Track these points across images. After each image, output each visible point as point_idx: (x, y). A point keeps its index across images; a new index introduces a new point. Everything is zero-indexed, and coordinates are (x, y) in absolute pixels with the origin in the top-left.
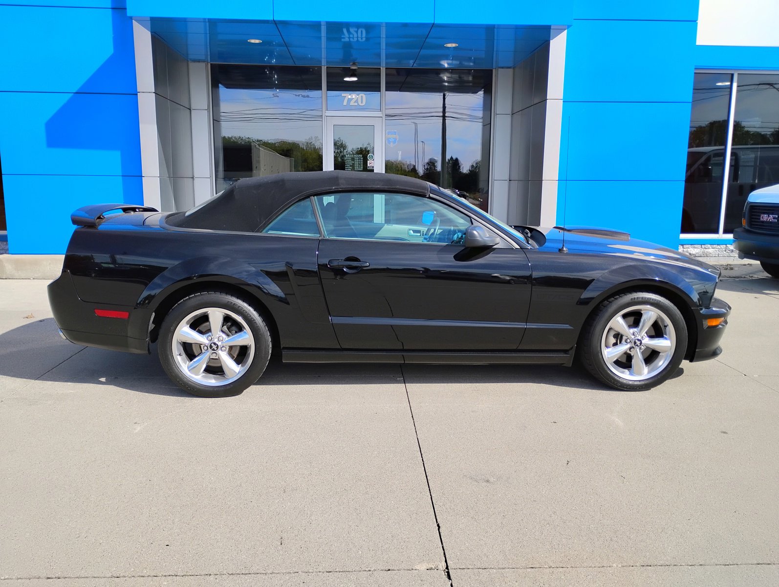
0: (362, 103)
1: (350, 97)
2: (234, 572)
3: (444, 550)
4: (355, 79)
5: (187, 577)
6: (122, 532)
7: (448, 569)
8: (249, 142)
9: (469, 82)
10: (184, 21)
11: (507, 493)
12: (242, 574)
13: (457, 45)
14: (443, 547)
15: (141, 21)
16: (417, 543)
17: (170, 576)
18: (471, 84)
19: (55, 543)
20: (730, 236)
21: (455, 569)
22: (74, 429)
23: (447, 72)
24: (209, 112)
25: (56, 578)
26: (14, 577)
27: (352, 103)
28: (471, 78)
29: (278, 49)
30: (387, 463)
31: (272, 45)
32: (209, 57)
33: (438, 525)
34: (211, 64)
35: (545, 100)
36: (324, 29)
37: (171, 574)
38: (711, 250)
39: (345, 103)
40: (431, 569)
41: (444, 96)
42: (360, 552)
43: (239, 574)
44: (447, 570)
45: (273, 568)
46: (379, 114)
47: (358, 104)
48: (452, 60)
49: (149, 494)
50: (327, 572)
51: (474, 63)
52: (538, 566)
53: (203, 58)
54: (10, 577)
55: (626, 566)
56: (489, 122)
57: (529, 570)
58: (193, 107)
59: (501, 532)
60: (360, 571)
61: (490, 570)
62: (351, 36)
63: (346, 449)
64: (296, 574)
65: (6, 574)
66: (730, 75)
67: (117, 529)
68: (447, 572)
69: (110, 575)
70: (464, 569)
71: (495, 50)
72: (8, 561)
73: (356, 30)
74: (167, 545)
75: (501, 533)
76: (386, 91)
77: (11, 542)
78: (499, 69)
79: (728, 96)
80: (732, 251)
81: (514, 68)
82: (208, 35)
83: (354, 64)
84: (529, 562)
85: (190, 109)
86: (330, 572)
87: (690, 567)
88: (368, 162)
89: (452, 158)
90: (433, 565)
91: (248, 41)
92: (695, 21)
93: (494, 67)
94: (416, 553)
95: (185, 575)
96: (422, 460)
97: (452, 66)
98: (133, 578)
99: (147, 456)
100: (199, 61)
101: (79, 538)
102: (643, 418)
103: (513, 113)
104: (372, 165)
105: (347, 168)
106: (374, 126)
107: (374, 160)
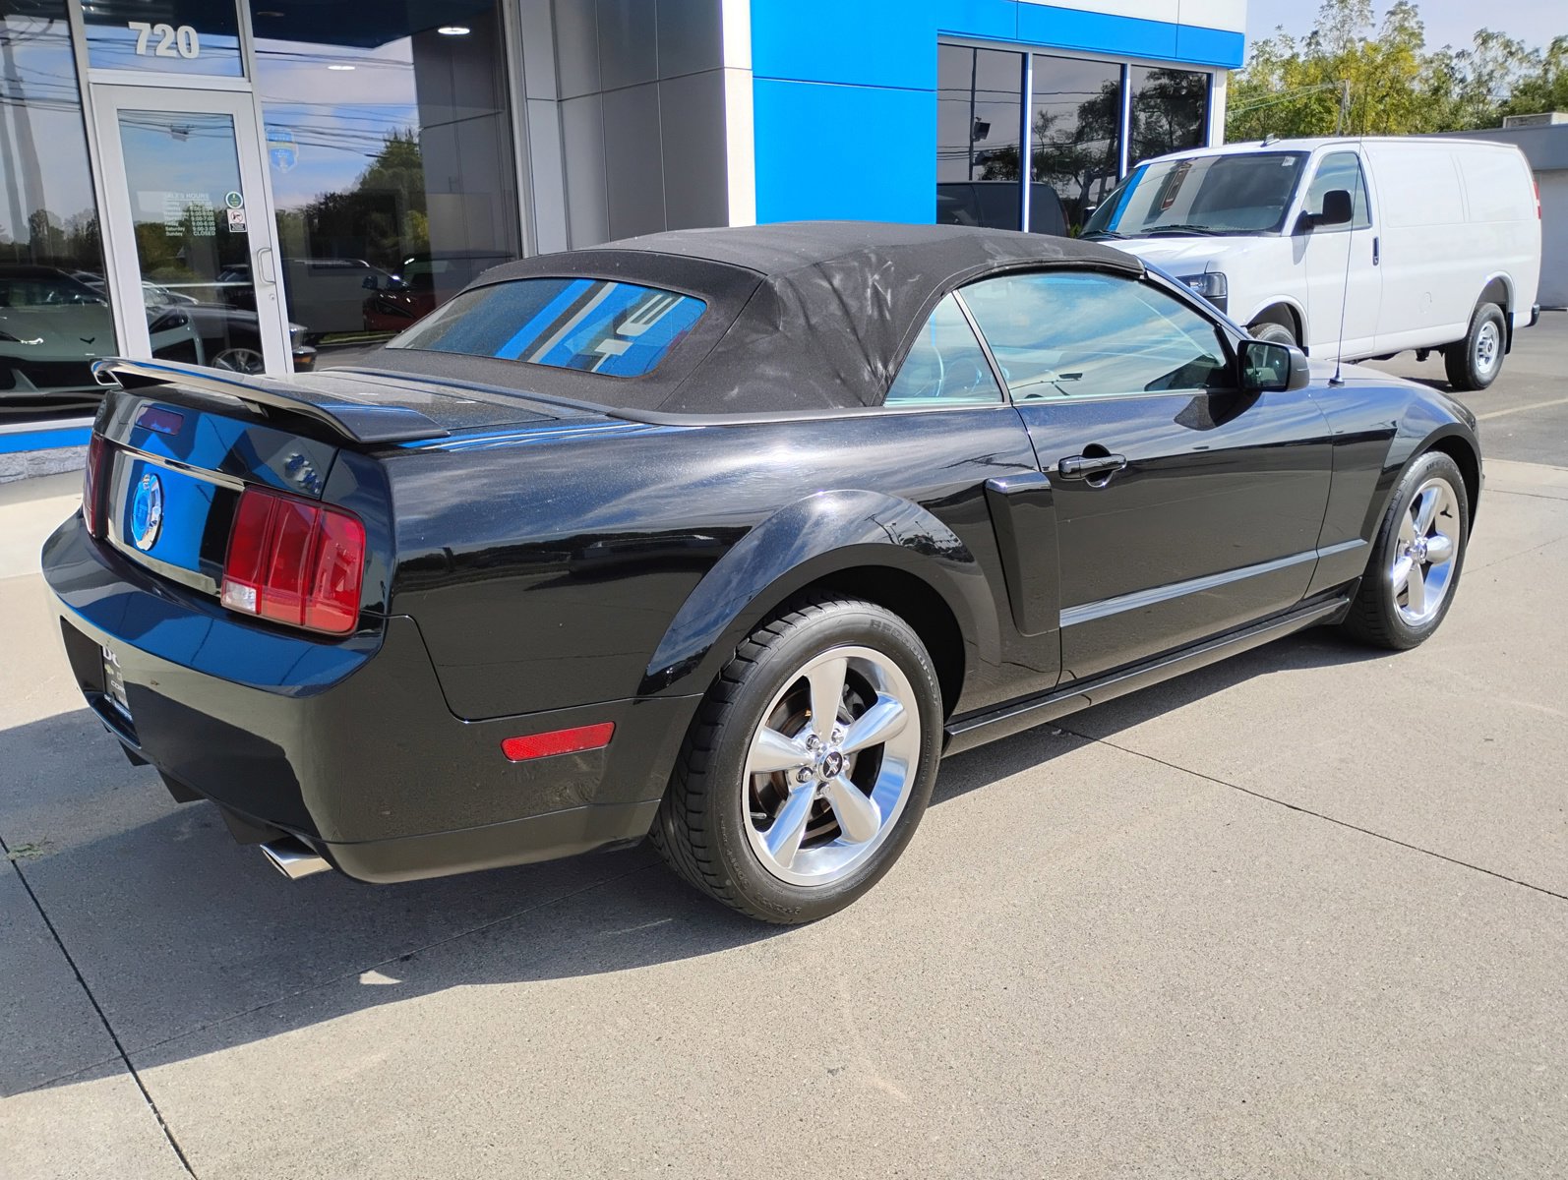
0: (189, 52)
46: (242, 83)
47: (180, 54)
88: (230, 212)
103: (564, 98)
104: (240, 220)
105: (170, 229)
106: (232, 116)
107: (243, 207)
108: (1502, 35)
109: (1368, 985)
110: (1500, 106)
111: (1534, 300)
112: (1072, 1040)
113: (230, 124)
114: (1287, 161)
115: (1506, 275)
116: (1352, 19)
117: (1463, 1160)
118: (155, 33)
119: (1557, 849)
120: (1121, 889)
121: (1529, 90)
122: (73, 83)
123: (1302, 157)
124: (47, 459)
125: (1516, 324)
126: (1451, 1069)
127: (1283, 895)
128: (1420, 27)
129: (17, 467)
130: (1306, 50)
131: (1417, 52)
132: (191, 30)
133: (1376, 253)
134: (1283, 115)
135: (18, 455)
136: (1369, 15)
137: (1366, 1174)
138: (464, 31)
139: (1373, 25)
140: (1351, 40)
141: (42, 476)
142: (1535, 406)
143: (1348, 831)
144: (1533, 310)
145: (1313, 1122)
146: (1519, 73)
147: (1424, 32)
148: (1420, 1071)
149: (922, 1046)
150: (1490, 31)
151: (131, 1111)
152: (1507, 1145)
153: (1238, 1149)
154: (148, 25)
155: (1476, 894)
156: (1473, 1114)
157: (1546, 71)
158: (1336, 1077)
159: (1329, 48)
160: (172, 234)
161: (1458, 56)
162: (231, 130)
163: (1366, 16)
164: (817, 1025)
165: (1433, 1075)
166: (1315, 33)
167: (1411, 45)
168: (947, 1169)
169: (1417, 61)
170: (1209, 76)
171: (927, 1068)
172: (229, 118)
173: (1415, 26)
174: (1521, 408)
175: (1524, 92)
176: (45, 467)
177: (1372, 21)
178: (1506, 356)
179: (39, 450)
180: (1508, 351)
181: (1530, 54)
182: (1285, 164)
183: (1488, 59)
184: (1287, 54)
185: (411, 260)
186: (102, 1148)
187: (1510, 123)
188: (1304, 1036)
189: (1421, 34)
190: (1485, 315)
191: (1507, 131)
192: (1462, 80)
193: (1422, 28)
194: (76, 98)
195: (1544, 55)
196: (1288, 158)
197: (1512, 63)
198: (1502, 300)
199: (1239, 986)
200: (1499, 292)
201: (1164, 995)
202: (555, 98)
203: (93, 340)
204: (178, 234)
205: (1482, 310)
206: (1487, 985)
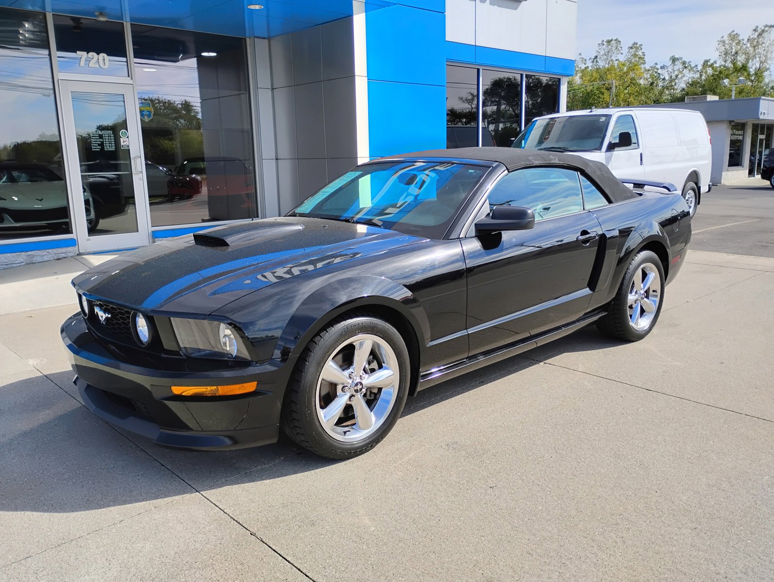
0: (104, 65)
35: (351, 77)
46: (129, 80)
47: (100, 66)
66: (476, 70)
78: (253, 39)
81: (269, 38)
88: (121, 139)
93: (247, 35)
103: (274, 87)
104: (126, 143)
105: (94, 147)
106: (123, 95)
107: (128, 137)
108: (681, 58)
109: (694, 452)
110: (681, 91)
111: (709, 180)
112: (584, 474)
113: (123, 99)
114: (602, 119)
115: (697, 169)
116: (612, 51)
117: (744, 508)
118: (89, 56)
119: (758, 402)
120: (587, 421)
121: (693, 84)
122: (51, 80)
123: (609, 117)
124: (35, 255)
125: (702, 192)
126: (733, 479)
127: (653, 422)
128: (643, 55)
129: (21, 259)
130: (591, 64)
131: (643, 66)
132: (105, 55)
133: (641, 160)
134: (581, 95)
135: (22, 253)
136: (620, 49)
137: (709, 514)
138: (214, 54)
139: (622, 54)
140: (612, 60)
141: (33, 263)
142: (713, 228)
143: (673, 398)
144: (709, 185)
145: (685, 497)
146: (689, 76)
147: (645, 57)
148: (721, 480)
149: (524, 478)
150: (676, 57)
151: (211, 510)
152: (759, 503)
153: (658, 507)
154: (86, 53)
155: (729, 419)
156: (744, 493)
157: (701, 76)
158: (690, 483)
159: (601, 64)
160: (95, 150)
161: (661, 68)
162: (123, 103)
163: (619, 49)
164: (480, 472)
165: (726, 481)
166: (596, 57)
167: (640, 63)
168: (548, 517)
169: (642, 71)
170: (559, 79)
171: (529, 485)
172: (122, 96)
173: (641, 54)
174: (707, 229)
175: (692, 85)
176: (34, 259)
177: (621, 52)
178: (698, 206)
179: (32, 251)
180: (699, 204)
181: (694, 67)
182: (601, 120)
183: (675, 70)
184: (583, 67)
185: (186, 162)
186: (206, 523)
187: (688, 100)
188: (674, 469)
189: (644, 58)
190: (689, 187)
191: (686, 103)
192: (664, 79)
193: (645, 55)
194: (51, 87)
195: (700, 68)
196: (602, 117)
197: (686, 71)
198: (695, 181)
199: (644, 454)
200: (694, 177)
201: (615, 457)
202: (270, 87)
203: (42, 199)
204: (98, 150)
205: (687, 185)
206: (740, 450)
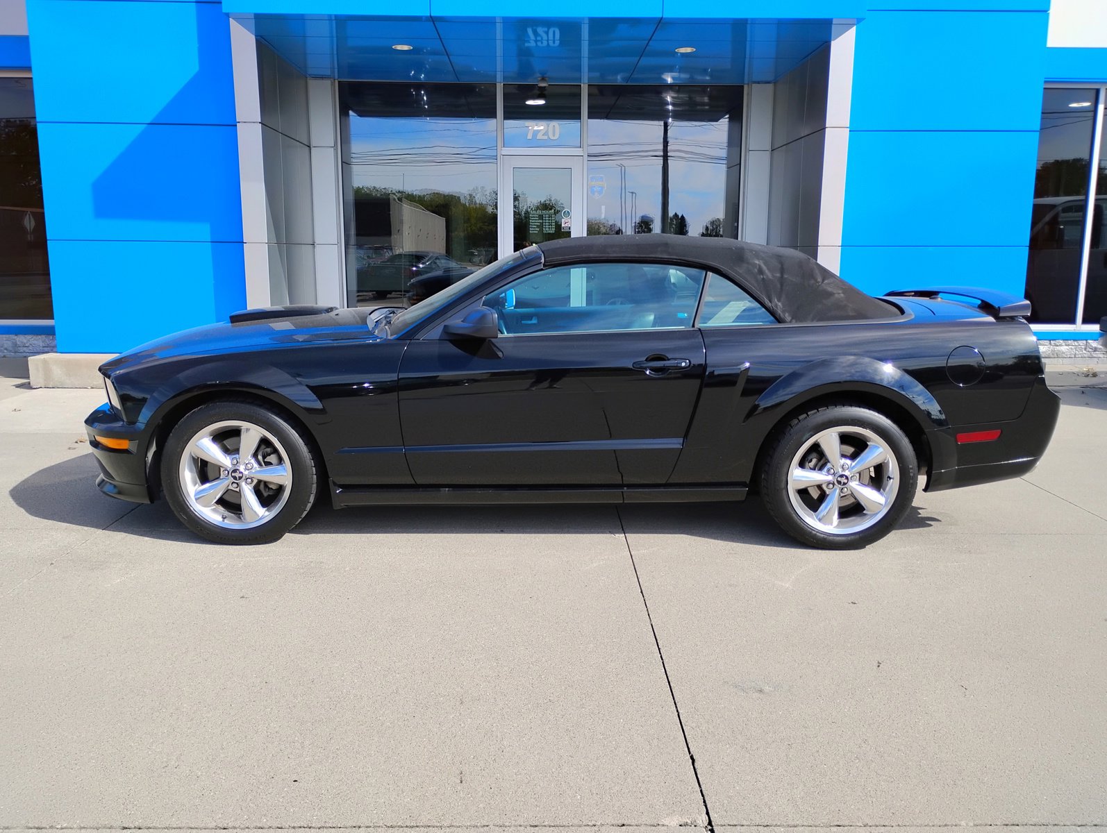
0: (554, 136)
1: (536, 128)
2: (395, 824)
3: (703, 795)
4: (541, 102)
5: (325, 830)
6: (229, 759)
7: (712, 826)
8: (385, 193)
9: (704, 104)
10: (301, 18)
11: (791, 710)
12: (407, 827)
13: (695, 50)
14: (701, 791)
15: (241, 19)
16: (662, 784)
17: (300, 827)
18: (707, 107)
19: (132, 775)
20: (1096, 328)
21: (722, 826)
22: (156, 605)
23: (672, 91)
24: (336, 150)
25: (135, 828)
26: (75, 826)
27: (540, 136)
28: (706, 99)
29: (430, 60)
30: (609, 660)
31: (422, 53)
32: (336, 71)
33: (692, 758)
34: (339, 82)
35: (823, 129)
36: (499, 27)
37: (302, 824)
38: (1064, 348)
39: (530, 137)
40: (686, 825)
41: (666, 126)
42: (579, 797)
43: (402, 827)
44: (710, 827)
45: (451, 818)
46: (578, 151)
47: (549, 137)
48: (679, 72)
49: (265, 703)
50: (531, 826)
51: (711, 76)
52: (847, 823)
53: (328, 73)
54: (69, 825)
55: (980, 825)
56: (739, 163)
57: (835, 829)
58: (313, 143)
59: (786, 769)
60: (580, 826)
61: (776, 828)
62: (539, 38)
63: (547, 640)
64: (485, 828)
65: (64, 820)
66: (1094, 92)
67: (222, 756)
68: (710, 830)
69: (214, 824)
70: (735, 825)
71: (747, 56)
72: (65, 801)
73: (546, 29)
74: (295, 781)
75: (786, 771)
76: (589, 118)
77: (69, 772)
78: (754, 85)
79: (1090, 122)
80: (1095, 350)
81: (775, 82)
82: (335, 39)
83: (543, 79)
84: (833, 817)
85: (309, 147)
86: (536, 826)
87: (1079, 829)
88: (563, 220)
89: (676, 215)
90: (689, 819)
91: (393, 47)
92: (1045, 11)
93: (746, 82)
94: (662, 800)
95: (323, 827)
96: (661, 656)
97: (677, 82)
98: (247, 830)
99: (260, 646)
100: (322, 77)
101: (167, 768)
102: (986, 597)
103: (774, 148)
104: (568, 226)
105: (532, 229)
106: (571, 168)
107: (569, 219)
160: (532, 232)
202: (769, 148)
